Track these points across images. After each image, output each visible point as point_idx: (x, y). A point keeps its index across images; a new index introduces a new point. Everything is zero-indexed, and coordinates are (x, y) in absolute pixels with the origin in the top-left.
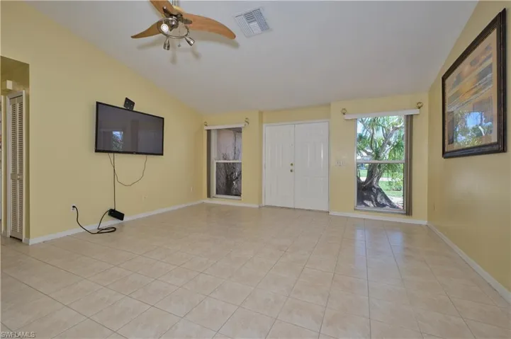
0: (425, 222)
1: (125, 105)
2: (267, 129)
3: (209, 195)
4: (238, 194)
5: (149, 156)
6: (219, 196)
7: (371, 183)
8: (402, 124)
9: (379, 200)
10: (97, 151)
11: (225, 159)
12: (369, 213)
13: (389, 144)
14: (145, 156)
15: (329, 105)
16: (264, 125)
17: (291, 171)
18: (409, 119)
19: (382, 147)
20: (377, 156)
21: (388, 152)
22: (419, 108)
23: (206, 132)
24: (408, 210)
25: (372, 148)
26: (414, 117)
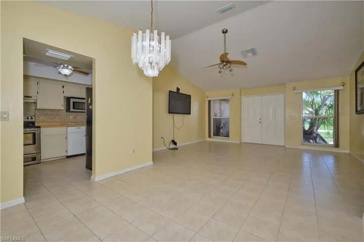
0: (348, 151)
1: (177, 90)
2: (244, 99)
3: (210, 136)
4: (227, 136)
5: (185, 115)
6: (215, 137)
7: (312, 131)
8: (333, 94)
9: (318, 141)
10: (169, 113)
11: (216, 116)
12: (311, 146)
13: (325, 105)
14: (183, 115)
15: (285, 84)
16: (242, 97)
17: (260, 122)
18: (337, 92)
19: (320, 107)
20: (317, 114)
21: (324, 111)
22: (343, 86)
23: (208, 101)
24: (337, 145)
25: (312, 108)
26: (340, 91)
